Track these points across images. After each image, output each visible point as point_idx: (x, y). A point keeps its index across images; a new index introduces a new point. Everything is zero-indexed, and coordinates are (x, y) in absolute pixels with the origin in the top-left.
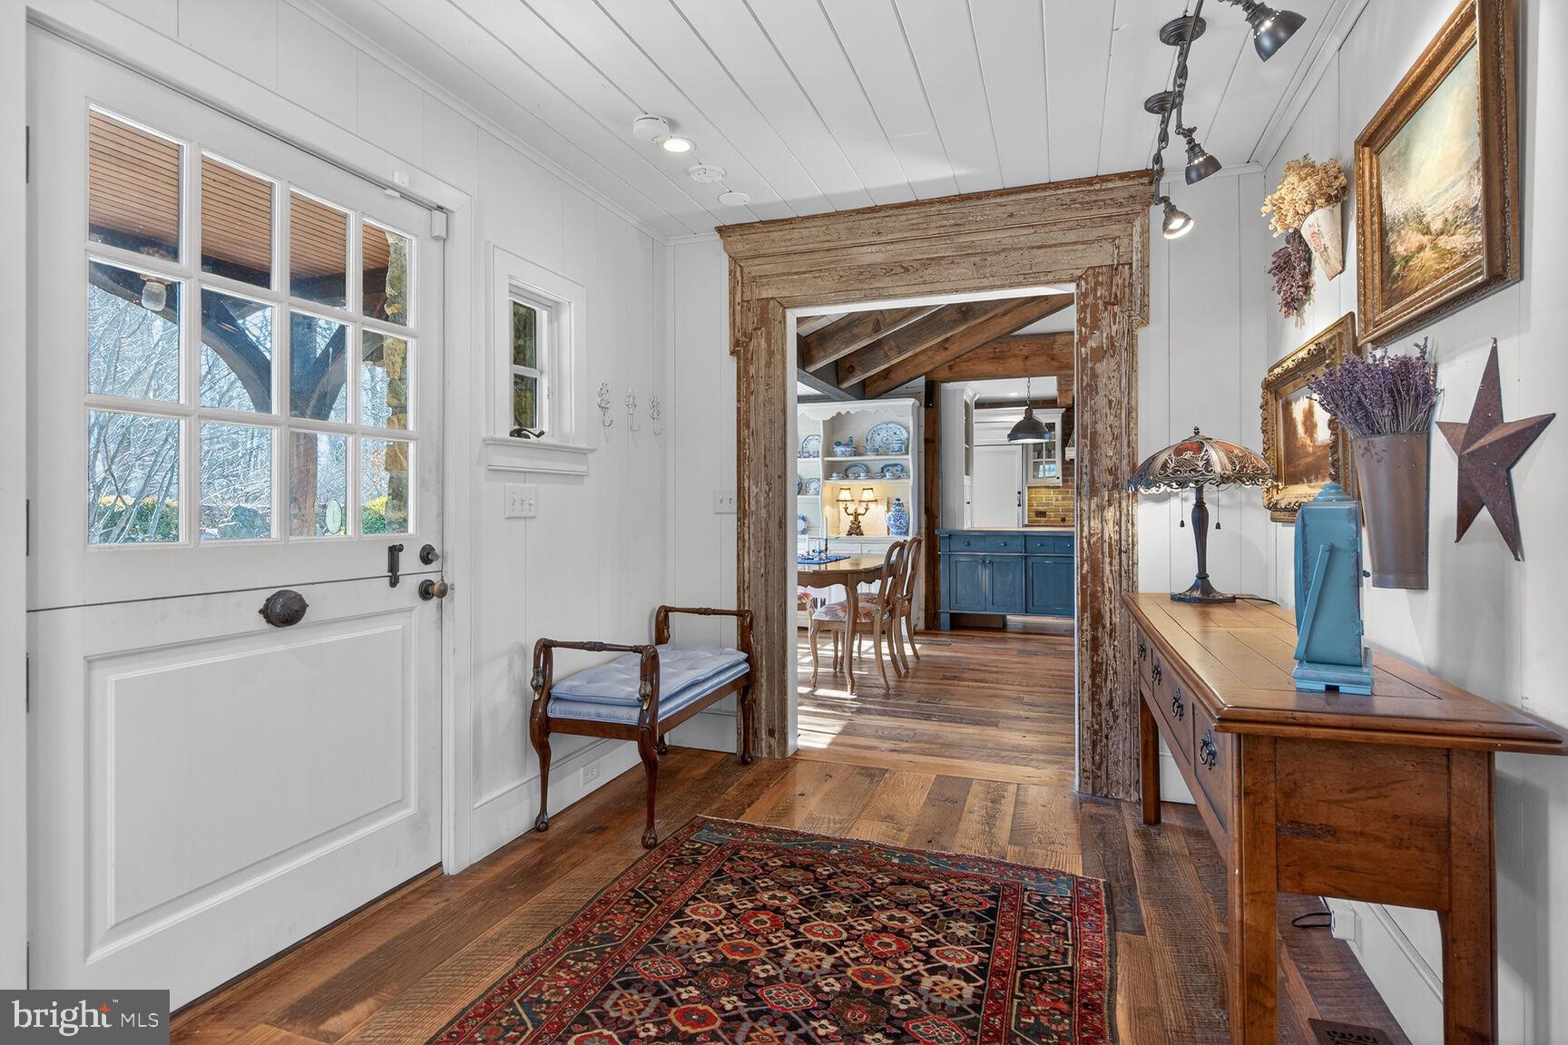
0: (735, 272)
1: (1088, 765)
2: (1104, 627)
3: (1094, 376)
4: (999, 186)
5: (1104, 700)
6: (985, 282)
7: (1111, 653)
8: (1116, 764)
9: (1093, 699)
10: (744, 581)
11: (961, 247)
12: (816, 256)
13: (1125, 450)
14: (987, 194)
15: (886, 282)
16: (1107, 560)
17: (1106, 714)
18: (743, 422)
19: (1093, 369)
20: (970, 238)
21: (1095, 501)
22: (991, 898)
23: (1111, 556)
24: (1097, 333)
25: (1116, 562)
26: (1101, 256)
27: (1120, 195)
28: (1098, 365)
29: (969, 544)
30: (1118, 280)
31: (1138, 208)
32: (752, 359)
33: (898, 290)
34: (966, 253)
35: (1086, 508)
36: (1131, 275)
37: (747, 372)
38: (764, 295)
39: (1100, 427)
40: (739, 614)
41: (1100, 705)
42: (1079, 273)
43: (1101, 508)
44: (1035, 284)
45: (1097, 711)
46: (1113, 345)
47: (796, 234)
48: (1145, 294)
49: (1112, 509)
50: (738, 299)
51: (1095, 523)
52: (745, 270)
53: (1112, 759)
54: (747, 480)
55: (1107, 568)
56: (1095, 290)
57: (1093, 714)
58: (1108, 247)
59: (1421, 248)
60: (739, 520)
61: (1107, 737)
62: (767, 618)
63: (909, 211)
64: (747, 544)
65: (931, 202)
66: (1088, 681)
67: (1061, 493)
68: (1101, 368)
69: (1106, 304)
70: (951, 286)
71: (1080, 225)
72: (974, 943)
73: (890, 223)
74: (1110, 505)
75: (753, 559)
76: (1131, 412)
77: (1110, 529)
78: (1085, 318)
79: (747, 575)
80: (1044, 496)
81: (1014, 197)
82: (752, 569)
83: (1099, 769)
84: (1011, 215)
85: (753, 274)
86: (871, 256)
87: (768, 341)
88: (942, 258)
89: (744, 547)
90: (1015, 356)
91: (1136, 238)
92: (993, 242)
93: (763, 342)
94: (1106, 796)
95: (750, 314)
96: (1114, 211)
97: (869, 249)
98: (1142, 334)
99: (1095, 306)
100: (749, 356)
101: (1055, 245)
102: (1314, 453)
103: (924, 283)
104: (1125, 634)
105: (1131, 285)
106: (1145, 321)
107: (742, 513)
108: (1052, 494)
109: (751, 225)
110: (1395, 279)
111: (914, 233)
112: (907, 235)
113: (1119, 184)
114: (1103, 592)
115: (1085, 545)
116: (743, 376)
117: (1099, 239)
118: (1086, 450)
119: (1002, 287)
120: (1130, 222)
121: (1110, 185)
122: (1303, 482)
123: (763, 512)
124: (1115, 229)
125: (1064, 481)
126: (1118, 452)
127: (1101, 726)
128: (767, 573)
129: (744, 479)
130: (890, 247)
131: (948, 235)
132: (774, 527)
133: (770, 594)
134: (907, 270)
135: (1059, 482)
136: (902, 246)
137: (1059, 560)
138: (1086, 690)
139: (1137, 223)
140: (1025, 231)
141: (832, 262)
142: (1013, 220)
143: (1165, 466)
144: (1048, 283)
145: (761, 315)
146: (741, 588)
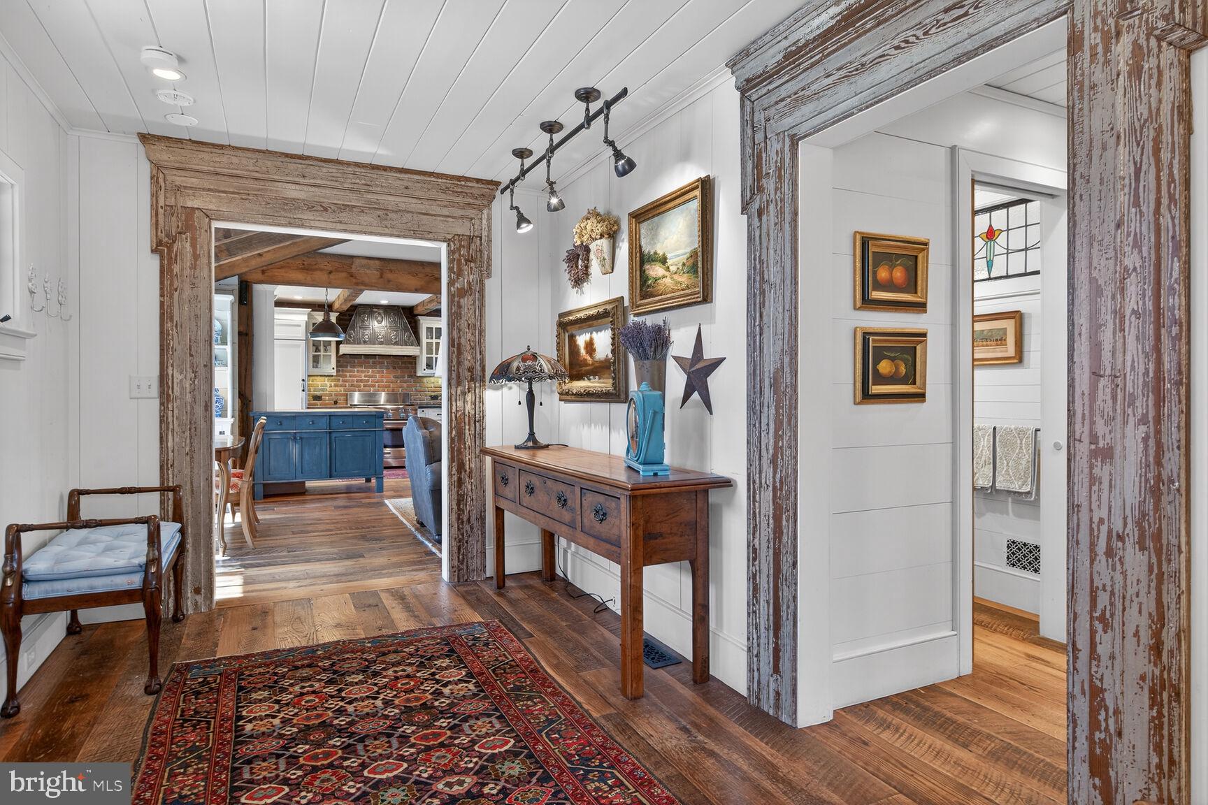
0: (157, 178)
1: (456, 563)
2: (466, 471)
3: (460, 307)
4: (400, 166)
5: (465, 519)
6: (387, 231)
7: (469, 487)
8: (472, 558)
9: (458, 519)
10: (168, 460)
11: (370, 202)
12: (244, 181)
13: (478, 356)
14: (391, 169)
15: (308, 215)
16: (467, 427)
17: (467, 527)
18: (165, 315)
19: (459, 302)
20: (376, 197)
21: (459, 389)
22: (446, 645)
23: (469, 425)
24: (461, 279)
25: (472, 428)
26: (463, 229)
27: (476, 192)
28: (462, 300)
29: (281, 424)
30: (473, 246)
31: (485, 203)
32: (176, 260)
33: (317, 224)
34: (374, 207)
35: (454, 393)
36: (481, 245)
37: (170, 270)
38: (189, 204)
39: (463, 341)
40: (163, 490)
41: (463, 522)
42: (449, 237)
43: (464, 394)
44: (421, 239)
45: (461, 526)
46: (470, 288)
47: (225, 159)
48: (489, 258)
49: (470, 394)
50: (161, 203)
51: (460, 404)
52: (168, 177)
53: (470, 556)
54: (170, 368)
55: (467, 435)
56: (459, 250)
57: (459, 529)
58: (468, 224)
59: (664, 277)
60: (162, 404)
61: (467, 542)
62: (192, 491)
63: (330, 165)
64: (171, 427)
65: (348, 164)
66: (455, 507)
67: (335, 380)
68: (464, 302)
69: (467, 261)
70: (360, 228)
71: (450, 205)
72: (455, 667)
73: (313, 170)
74: (469, 392)
75: (177, 440)
76: (482, 332)
77: (469, 407)
78: (453, 268)
79: (171, 454)
80: (319, 382)
81: (409, 176)
82: (176, 447)
83: (462, 564)
84: (407, 188)
85: (177, 183)
86: (293, 192)
87: (194, 246)
88: (354, 207)
89: (168, 429)
90: (322, 270)
91: (484, 222)
92: (393, 203)
93: (188, 245)
94: (466, 580)
95: (174, 219)
96: (471, 201)
97: (294, 187)
98: (488, 283)
99: (459, 261)
100: (173, 256)
101: (435, 215)
102: (592, 364)
103: (341, 222)
104: (478, 474)
105: (481, 251)
106: (489, 276)
107: (165, 396)
108: (327, 382)
109: (180, 141)
110: (649, 286)
111: (333, 184)
112: (328, 183)
113: (474, 184)
114: (465, 448)
115: (454, 419)
116: (165, 273)
117: (462, 217)
118: (454, 355)
119: (399, 236)
120: (481, 211)
121: (470, 184)
122: (584, 379)
123: (188, 397)
124: (471, 213)
125: (338, 371)
126: (474, 358)
127: (463, 536)
128: (192, 450)
129: (167, 367)
130: (313, 189)
131: (358, 191)
132: (199, 410)
133: (196, 471)
134: (326, 210)
135: (334, 372)
136: (323, 191)
137: (357, 434)
138: (454, 513)
139: (485, 212)
140: (414, 201)
141: (259, 190)
142: (406, 192)
143: (518, 369)
144: (429, 239)
145: (186, 220)
146: (164, 466)
